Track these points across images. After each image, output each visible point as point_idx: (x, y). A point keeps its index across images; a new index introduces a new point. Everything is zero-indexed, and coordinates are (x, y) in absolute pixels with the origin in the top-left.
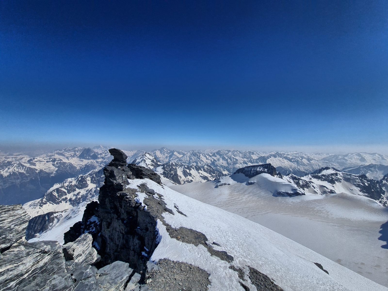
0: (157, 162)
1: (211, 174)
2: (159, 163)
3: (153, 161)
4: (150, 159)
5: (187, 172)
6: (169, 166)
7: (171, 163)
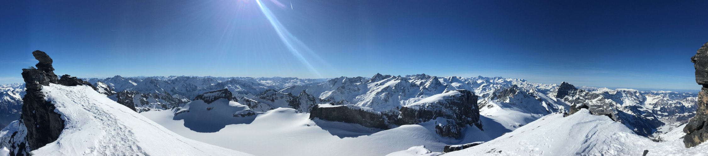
0: (111, 91)
1: (170, 102)
2: (113, 92)
3: (106, 89)
4: (103, 88)
5: (144, 100)
6: (124, 94)
7: (126, 91)
